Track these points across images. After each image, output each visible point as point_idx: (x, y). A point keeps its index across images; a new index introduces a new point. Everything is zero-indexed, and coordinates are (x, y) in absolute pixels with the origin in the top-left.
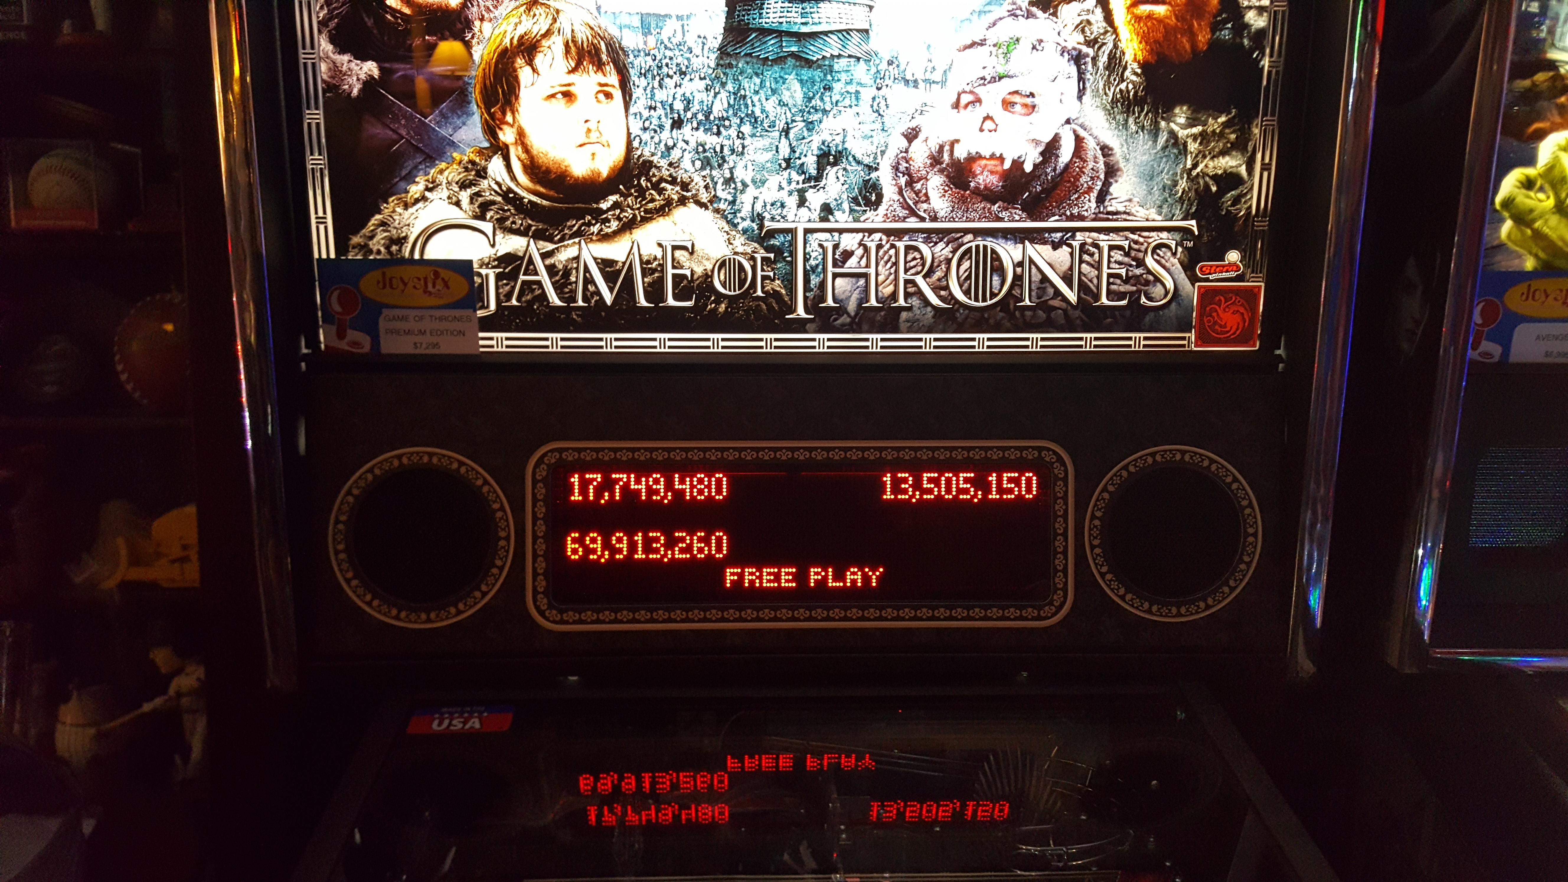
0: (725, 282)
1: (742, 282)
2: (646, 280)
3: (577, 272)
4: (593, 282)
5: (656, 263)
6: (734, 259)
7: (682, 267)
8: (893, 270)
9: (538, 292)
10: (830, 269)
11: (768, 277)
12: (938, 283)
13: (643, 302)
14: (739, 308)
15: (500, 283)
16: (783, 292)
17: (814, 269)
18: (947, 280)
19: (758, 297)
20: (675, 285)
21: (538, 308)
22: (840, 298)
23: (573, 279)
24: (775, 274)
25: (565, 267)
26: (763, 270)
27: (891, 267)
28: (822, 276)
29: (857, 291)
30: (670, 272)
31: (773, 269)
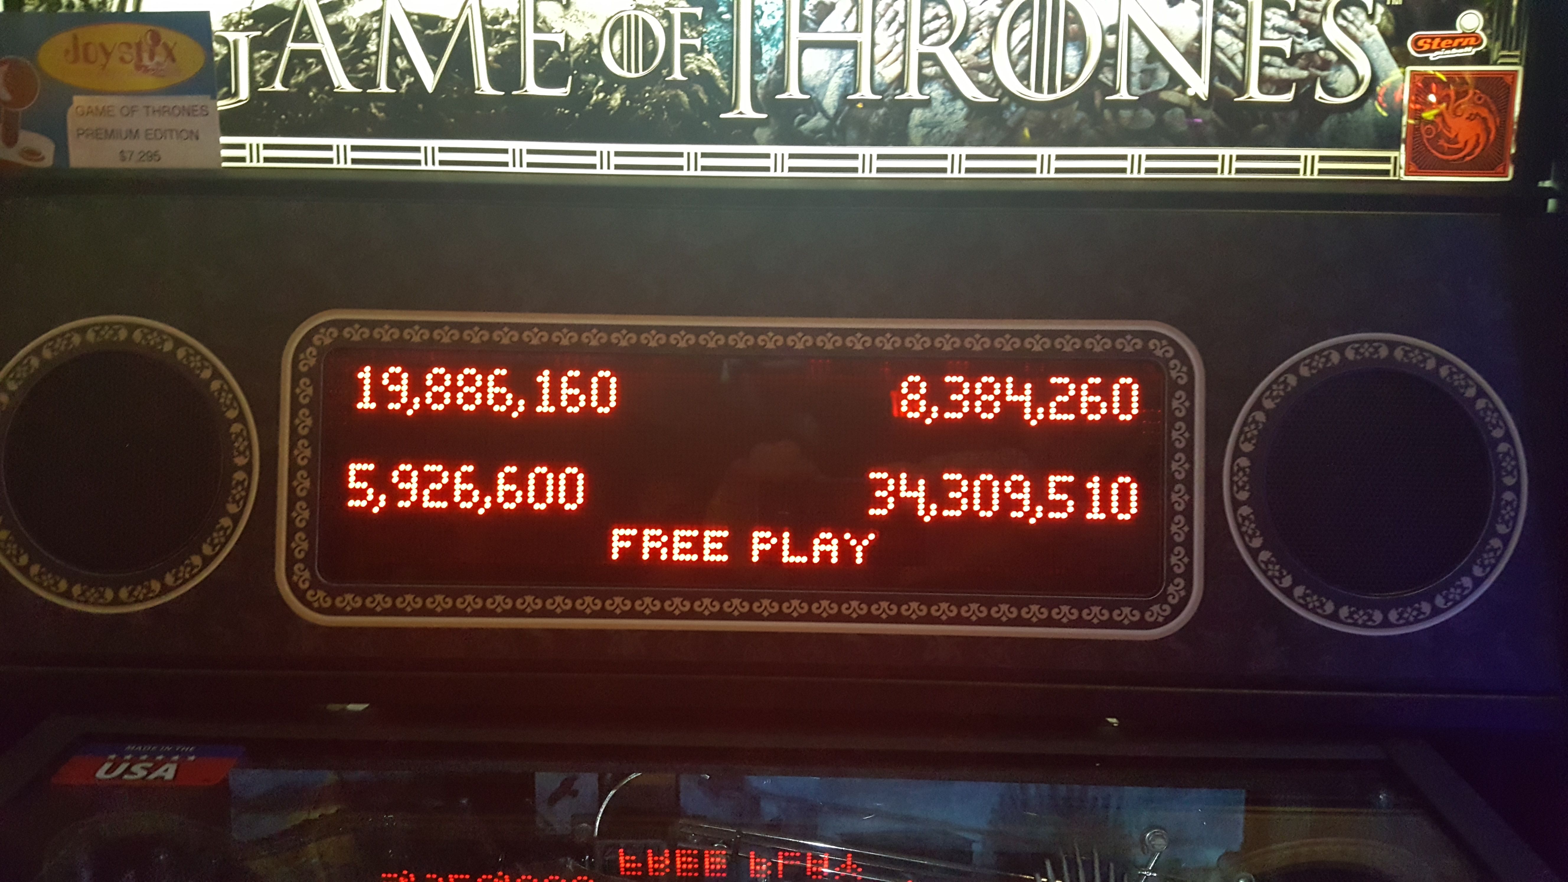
0: (621, 55)
1: (649, 56)
2: (491, 50)
3: (379, 36)
4: (404, 53)
5: (508, 22)
6: (636, 17)
7: (550, 30)
8: (900, 36)
9: (315, 69)
10: (796, 36)
11: (692, 48)
12: (975, 59)
13: (485, 87)
14: (643, 101)
15: (256, 55)
16: (717, 72)
17: (768, 34)
18: (990, 54)
19: (676, 84)
20: (539, 60)
21: (315, 96)
22: (812, 84)
23: (372, 47)
24: (703, 41)
25: (360, 28)
26: (683, 36)
27: (897, 31)
28: (781, 45)
29: (841, 71)
30: (530, 37)
31: (700, 34)
